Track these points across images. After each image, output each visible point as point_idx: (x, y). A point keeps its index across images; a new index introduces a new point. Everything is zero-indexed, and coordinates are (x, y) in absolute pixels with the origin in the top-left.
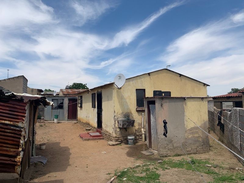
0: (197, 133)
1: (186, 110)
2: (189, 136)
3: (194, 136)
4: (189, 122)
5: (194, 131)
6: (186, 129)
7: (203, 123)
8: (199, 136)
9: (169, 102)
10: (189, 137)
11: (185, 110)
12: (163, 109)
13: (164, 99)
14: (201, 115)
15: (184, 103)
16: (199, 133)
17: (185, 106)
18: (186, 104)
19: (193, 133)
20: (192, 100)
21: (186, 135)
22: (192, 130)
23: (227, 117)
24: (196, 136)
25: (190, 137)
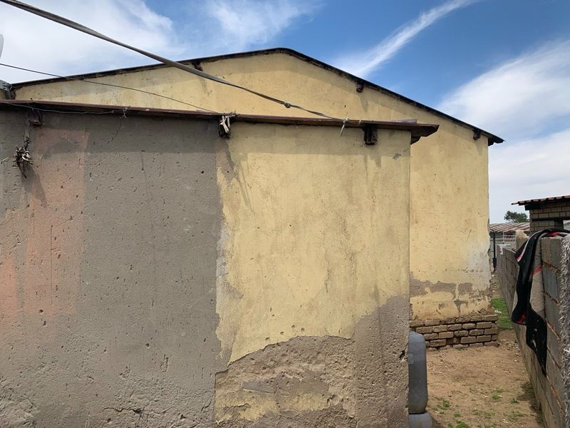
0: (316, 383)
1: (234, 208)
2: (245, 407)
3: (287, 406)
4: (250, 304)
5: (293, 368)
6: (229, 352)
7: (365, 308)
8: (329, 413)
9: (94, 147)
10: (243, 415)
11: (226, 211)
12: (41, 195)
13: (56, 120)
14: (352, 256)
15: (221, 157)
16: (332, 390)
17: (229, 180)
18: (231, 168)
19: (277, 387)
20: (283, 138)
21: (223, 398)
22: (278, 364)
23: (559, 272)
24: (306, 407)
25: (253, 414)
